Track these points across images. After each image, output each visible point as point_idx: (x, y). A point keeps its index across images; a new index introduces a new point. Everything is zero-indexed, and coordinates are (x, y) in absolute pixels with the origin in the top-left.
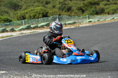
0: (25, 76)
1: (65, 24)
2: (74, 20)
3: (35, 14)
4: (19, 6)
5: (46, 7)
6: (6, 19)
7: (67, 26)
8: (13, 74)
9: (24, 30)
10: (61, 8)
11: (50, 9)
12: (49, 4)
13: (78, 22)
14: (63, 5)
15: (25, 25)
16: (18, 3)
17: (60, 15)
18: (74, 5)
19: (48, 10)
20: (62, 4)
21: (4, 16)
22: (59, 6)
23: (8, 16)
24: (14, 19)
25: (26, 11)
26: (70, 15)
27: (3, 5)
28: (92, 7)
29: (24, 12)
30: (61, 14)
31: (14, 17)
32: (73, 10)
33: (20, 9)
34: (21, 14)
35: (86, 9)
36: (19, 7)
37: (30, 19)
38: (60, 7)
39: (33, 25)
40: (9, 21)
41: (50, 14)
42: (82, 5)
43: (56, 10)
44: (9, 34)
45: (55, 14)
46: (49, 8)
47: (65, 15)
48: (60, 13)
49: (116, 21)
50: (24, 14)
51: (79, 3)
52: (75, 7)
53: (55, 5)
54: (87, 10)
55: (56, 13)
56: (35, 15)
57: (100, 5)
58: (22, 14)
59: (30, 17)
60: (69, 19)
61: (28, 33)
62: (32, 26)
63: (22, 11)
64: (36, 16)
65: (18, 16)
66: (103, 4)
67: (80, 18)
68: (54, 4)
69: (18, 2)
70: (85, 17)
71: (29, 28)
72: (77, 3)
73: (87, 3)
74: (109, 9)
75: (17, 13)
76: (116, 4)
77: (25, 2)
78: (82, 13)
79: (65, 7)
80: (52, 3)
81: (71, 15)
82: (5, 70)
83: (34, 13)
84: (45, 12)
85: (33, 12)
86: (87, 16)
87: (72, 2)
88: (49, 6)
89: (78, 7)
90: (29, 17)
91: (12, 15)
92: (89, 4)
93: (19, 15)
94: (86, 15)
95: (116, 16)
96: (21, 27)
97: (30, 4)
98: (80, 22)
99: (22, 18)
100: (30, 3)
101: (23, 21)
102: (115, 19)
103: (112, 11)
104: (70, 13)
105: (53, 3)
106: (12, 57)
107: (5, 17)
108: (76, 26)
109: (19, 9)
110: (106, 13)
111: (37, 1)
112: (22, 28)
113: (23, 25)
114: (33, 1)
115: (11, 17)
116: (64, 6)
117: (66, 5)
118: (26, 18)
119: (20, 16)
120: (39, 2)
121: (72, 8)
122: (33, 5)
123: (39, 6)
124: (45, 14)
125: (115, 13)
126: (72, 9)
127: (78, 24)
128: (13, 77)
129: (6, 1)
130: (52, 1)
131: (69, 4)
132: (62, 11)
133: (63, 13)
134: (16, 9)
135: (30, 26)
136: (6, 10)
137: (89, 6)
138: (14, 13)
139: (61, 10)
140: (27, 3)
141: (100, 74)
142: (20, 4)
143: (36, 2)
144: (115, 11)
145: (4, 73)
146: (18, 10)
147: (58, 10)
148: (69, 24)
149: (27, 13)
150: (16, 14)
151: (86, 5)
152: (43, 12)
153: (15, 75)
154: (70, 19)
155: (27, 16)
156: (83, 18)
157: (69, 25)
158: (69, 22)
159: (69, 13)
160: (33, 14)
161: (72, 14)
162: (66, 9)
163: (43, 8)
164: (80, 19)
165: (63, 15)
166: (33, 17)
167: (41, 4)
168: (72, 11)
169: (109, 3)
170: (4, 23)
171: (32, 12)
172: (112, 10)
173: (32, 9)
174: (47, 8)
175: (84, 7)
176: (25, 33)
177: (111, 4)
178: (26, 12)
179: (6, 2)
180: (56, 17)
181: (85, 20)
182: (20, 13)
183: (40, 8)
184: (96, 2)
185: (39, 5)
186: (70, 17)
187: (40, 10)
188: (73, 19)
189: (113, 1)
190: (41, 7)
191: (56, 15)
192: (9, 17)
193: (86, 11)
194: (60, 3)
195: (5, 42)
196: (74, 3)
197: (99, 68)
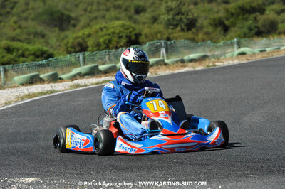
1: (182, 61)
2: (204, 51)
3: (110, 37)
4: (69, 18)
5: (135, 22)
6: (38, 50)
7: (185, 66)
9: (83, 78)
10: (171, 23)
11: (146, 26)
12: (142, 14)
13: (214, 56)
14: (178, 14)
15: (85, 64)
16: (67, 13)
18: (203, 15)
19: (138, 28)
20: (173, 12)
21: (34, 45)
22: (166, 19)
23: (44, 44)
24: (59, 50)
25: (87, 31)
26: (193, 40)
27: (31, 16)
28: (247, 20)
29: (83, 34)
30: (171, 36)
31: (60, 46)
32: (202, 27)
33: (74, 26)
34: (77, 38)
35: (232, 22)
36: (69, 21)
37: (96, 50)
38: (169, 20)
39: (103, 64)
40: (45, 55)
41: (146, 36)
42: (222, 14)
44: (47, 87)
45: (157, 37)
46: (144, 23)
47: (181, 39)
48: (169, 34)
50: (83, 39)
51: (215, 9)
52: (206, 18)
53: (158, 16)
54: (234, 26)
55: (159, 36)
56: (110, 41)
57: (267, 12)
58: (78, 40)
59: (98, 45)
60: (191, 49)
61: (92, 84)
62: (102, 67)
63: (79, 30)
64: (113, 43)
65: (68, 43)
66: (273, 10)
67: (217, 45)
68: (155, 14)
69: (69, 10)
70: (229, 42)
71: (93, 72)
73: (235, 9)
75: (67, 37)
77: (85, 10)
78: (222, 32)
79: (181, 20)
80: (149, 10)
81: (196, 38)
82: (36, 176)
83: (106, 35)
84: (133, 33)
85: (103, 33)
87: (199, 6)
88: (144, 17)
89: (214, 20)
90: (95, 45)
91: (53, 41)
92: (239, 11)
93: (71, 40)
94: (232, 38)
96: (75, 71)
97: (96, 14)
98: (218, 55)
99: (78, 49)
100: (98, 10)
101: (81, 55)
104: (194, 34)
105: (153, 11)
107: (37, 45)
108: (208, 66)
109: (70, 27)
110: (280, 33)
111: (115, 6)
112: (78, 72)
113: (80, 66)
114: (103, 7)
115: (52, 47)
116: (178, 18)
117: (183, 14)
118: (87, 47)
119: (73, 43)
120: (119, 7)
121: (200, 21)
122: (104, 17)
123: (117, 19)
124: (133, 38)
126: (198, 25)
127: (213, 60)
129: (38, 8)
130: (150, 7)
131: (190, 13)
132: (173, 31)
133: (175, 35)
134: (65, 26)
135: (97, 67)
136: (40, 29)
137: (241, 17)
138: (59, 36)
139: (171, 27)
140: (90, 12)
141: (265, 181)
142: (73, 15)
143: (112, 9)
145: (32, 183)
146: (68, 29)
147: (165, 28)
148: (191, 60)
149: (89, 35)
150: (63, 39)
151: (232, 14)
152: (128, 34)
153: (58, 187)
154: (193, 48)
155: (90, 42)
156: (226, 45)
157: (190, 64)
158: (192, 56)
159: (190, 34)
160: (106, 37)
161: (197, 36)
162: (183, 25)
163: (128, 23)
164: (217, 47)
165: (176, 39)
166: (105, 46)
167: (124, 13)
168: (198, 30)
170: (34, 61)
171: (101, 33)
173: (102, 26)
174: (138, 23)
175: (227, 19)
176: (86, 85)
178: (86, 33)
179: (40, 11)
180: (159, 44)
181: (230, 50)
182: (72, 35)
183: (120, 22)
184: (257, 6)
185: (118, 16)
186: (192, 45)
187: (122, 29)
188: (201, 49)
190: (125, 20)
191: (160, 39)
192: (47, 46)
193: (232, 28)
194: (169, 10)
195: (37, 107)
196: (203, 9)
197: (262, 167)
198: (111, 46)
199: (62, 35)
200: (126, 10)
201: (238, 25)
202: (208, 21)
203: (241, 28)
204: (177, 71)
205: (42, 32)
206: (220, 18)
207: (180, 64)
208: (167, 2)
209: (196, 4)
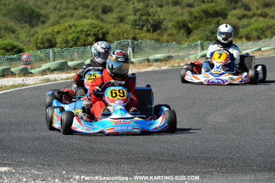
0: (54, 178)
1: (148, 60)
2: (169, 51)
3: (78, 35)
4: (39, 16)
5: (102, 21)
6: (9, 45)
7: (151, 66)
8: (26, 174)
9: (53, 73)
10: (138, 23)
11: (113, 25)
12: (109, 14)
13: (178, 57)
14: (144, 15)
15: (54, 60)
16: (37, 10)
17: (134, 39)
18: (168, 16)
19: (106, 27)
20: (139, 13)
21: (5, 40)
22: (132, 19)
23: (15, 39)
24: (29, 45)
25: (56, 28)
26: (157, 40)
27: (3, 12)
28: (210, 23)
29: (53, 31)
30: (138, 36)
31: (29, 41)
32: (166, 29)
33: (43, 22)
34: (46, 34)
35: (195, 25)
36: (39, 18)
37: (66, 47)
38: (135, 21)
39: (72, 60)
40: (15, 50)
41: (113, 35)
42: (186, 17)
43: (126, 27)
44: (18, 80)
45: (123, 36)
46: (111, 23)
47: (147, 40)
48: (135, 34)
49: (266, 54)
50: (53, 36)
51: (180, 12)
52: (170, 20)
53: (125, 16)
54: (197, 29)
55: (125, 35)
56: (78, 38)
57: (229, 17)
58: (47, 36)
59: (67, 42)
60: (156, 50)
61: (62, 79)
62: (70, 64)
63: (48, 27)
64: (80, 40)
65: (38, 39)
66: (235, 15)
67: (181, 46)
68: (122, 14)
69: (38, 7)
70: (193, 44)
71: (62, 68)
72: (174, 13)
73: (199, 13)
74: (249, 28)
75: (36, 33)
76: (265, 15)
77: (55, 8)
78: (185, 34)
79: (147, 20)
80: (116, 10)
81: (161, 39)
82: (9, 165)
83: (74, 32)
84: (100, 32)
85: (72, 31)
86: (199, 42)
87: (163, 9)
88: (111, 17)
89: (178, 22)
90: (63, 42)
91: (23, 36)
92: (203, 14)
93: (40, 36)
94: (195, 40)
95: (265, 44)
96: (45, 66)
97: (65, 12)
98: (182, 56)
99: (46, 45)
100: (67, 9)
101: (50, 51)
102: (264, 51)
103: (255, 34)
104: (159, 35)
105: (120, 12)
106: (24, 134)
107: (8, 40)
108: (173, 66)
109: (40, 23)
110: (241, 38)
111: (82, 5)
112: (47, 67)
113: (50, 62)
114: (72, 5)
115: (22, 42)
116: (144, 18)
117: (150, 15)
118: (56, 43)
119: (42, 39)
120: (87, 6)
121: (164, 23)
122: (72, 16)
123: (86, 18)
124: (100, 36)
125: (262, 36)
126: (163, 27)
127: (178, 61)
128: (26, 182)
129: (9, 4)
130: (117, 7)
131: (157, 14)
132: (140, 31)
133: (142, 35)
134: (35, 22)
135: (66, 63)
136: (12, 24)
137: (204, 20)
138: (29, 32)
139: (138, 27)
140: (59, 10)
141: (229, 178)
142: (42, 12)
143: (80, 8)
144: (263, 31)
145: (5, 172)
146: (37, 25)
147: (131, 28)
148: (157, 60)
149: (58, 32)
150: (33, 35)
151: (196, 17)
152: (96, 32)
153: (30, 177)
154: (159, 48)
155: (59, 39)
156: (190, 47)
157: (156, 64)
158: (158, 56)
159: (155, 35)
160: (74, 35)
161: (162, 37)
162: (149, 25)
163: (97, 22)
164: (181, 48)
165: (142, 39)
166: (73, 43)
167: (92, 12)
168: (162, 32)
169: (250, 13)
170: (5, 55)
171: (70, 31)
172: (256, 30)
173: (71, 24)
174: (105, 22)
175: (191, 23)
176: (56, 80)
177: (254, 15)
178: (56, 30)
179: (11, 7)
180: (126, 43)
181: (192, 52)
182: (42, 31)
183: (89, 21)
184: (220, 11)
185: (86, 14)
186: (158, 45)
187: (90, 27)
188: (166, 50)
189: (258, 8)
190: (92, 19)
191: (127, 39)
192: (17, 41)
193: (195, 31)
194: (136, 11)
195: (8, 100)
196: (168, 12)
197: (226, 165)
198: (79, 43)
199: (33, 31)
200: (93, 9)
201: (201, 28)
202: (172, 23)
203: (204, 31)
204: (143, 70)
205: (12, 27)
206: (184, 21)
207: (146, 63)
208: (134, 3)
209: (161, 6)
